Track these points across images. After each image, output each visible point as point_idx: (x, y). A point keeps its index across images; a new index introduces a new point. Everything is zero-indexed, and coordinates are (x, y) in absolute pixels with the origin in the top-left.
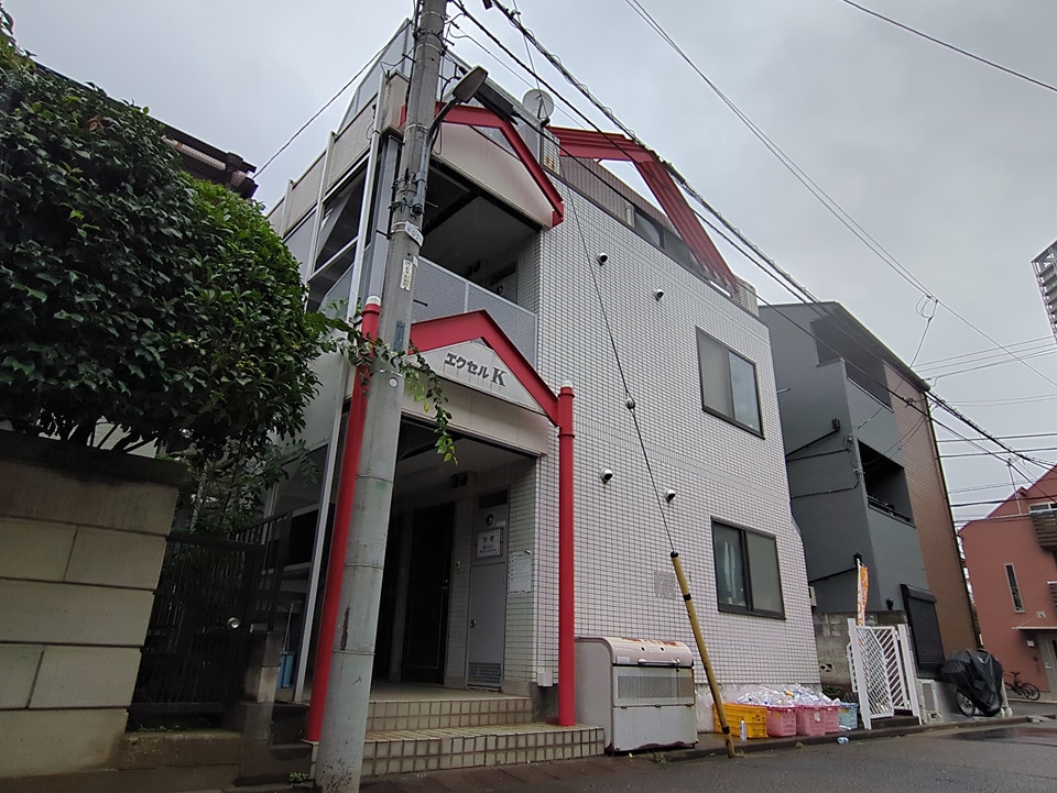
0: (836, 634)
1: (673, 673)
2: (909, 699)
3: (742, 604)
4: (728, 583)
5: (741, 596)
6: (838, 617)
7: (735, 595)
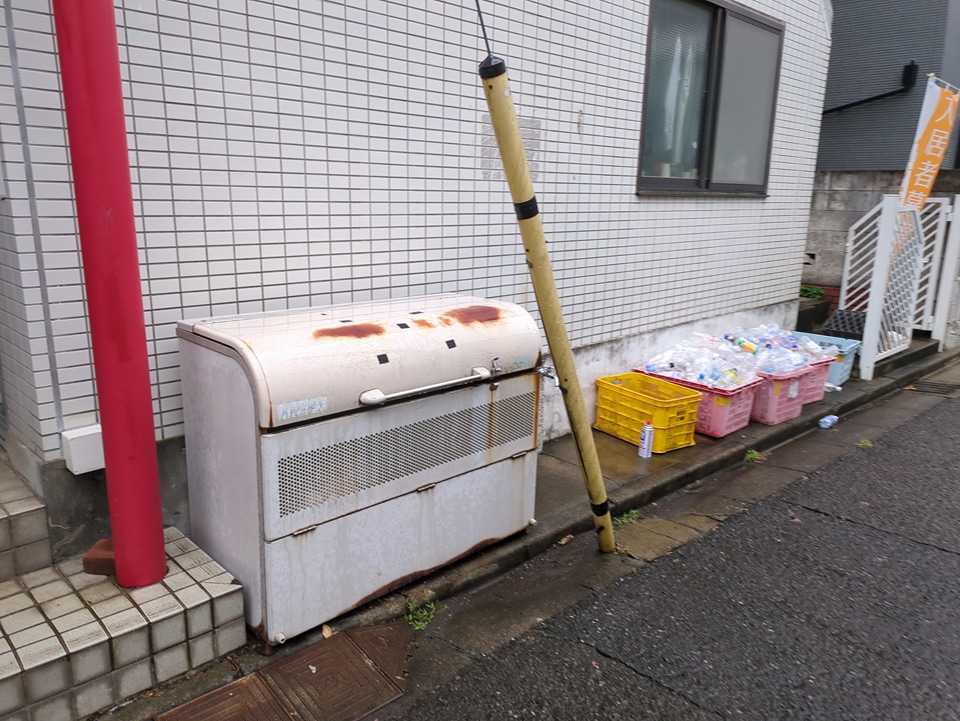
0: (837, 206)
1: (481, 397)
2: (933, 314)
3: (690, 175)
4: (668, 130)
5: (692, 156)
6: (848, 178)
7: (677, 159)
